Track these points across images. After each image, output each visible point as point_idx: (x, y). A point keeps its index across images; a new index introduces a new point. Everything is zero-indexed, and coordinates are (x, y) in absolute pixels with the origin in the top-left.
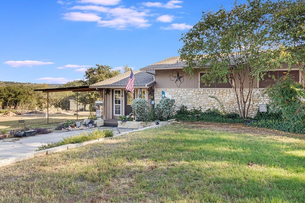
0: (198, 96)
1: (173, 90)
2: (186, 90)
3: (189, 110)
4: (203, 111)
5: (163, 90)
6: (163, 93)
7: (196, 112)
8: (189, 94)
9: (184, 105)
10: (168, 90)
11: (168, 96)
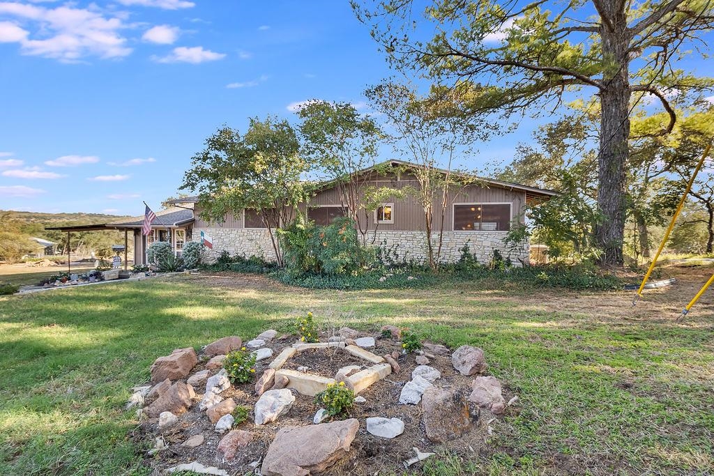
0: (241, 238)
1: (213, 230)
2: (228, 230)
3: (231, 256)
4: (247, 258)
5: (201, 230)
6: (202, 234)
7: (239, 259)
8: (232, 236)
9: (226, 249)
10: (208, 230)
11: (208, 238)
